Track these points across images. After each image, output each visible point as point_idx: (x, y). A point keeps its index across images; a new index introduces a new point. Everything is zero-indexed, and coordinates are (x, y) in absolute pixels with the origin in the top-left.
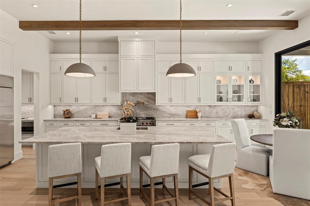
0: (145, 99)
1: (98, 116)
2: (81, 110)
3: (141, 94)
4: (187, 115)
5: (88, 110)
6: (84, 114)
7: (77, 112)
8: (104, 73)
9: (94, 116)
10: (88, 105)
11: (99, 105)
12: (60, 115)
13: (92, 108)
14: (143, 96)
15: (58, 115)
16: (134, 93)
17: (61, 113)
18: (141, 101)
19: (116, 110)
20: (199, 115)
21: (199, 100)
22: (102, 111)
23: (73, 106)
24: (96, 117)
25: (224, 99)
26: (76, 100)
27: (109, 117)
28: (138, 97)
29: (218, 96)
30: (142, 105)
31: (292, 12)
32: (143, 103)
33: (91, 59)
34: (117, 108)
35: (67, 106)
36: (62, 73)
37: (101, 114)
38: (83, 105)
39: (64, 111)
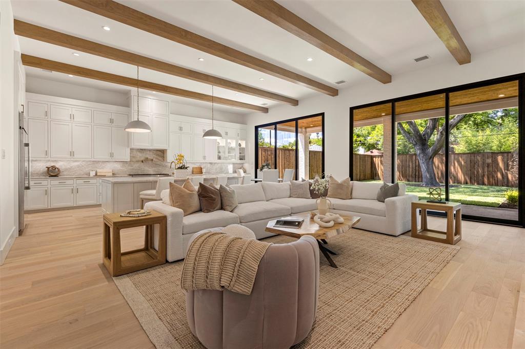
0: (154, 156)
1: (98, 174)
2: (72, 166)
3: (150, 150)
4: (193, 171)
5: (83, 166)
6: (77, 171)
7: (66, 170)
8: (110, 126)
9: (92, 174)
10: (84, 161)
12: (37, 173)
13: (90, 164)
14: (151, 153)
16: (142, 150)
18: (149, 158)
19: (121, 167)
20: (204, 171)
21: (204, 158)
22: (103, 168)
24: (96, 174)
25: (222, 157)
26: (72, 154)
27: (113, 174)
28: (146, 154)
29: (218, 155)
30: (150, 162)
31: (267, 104)
32: (152, 160)
33: (92, 108)
34: (121, 164)
35: (53, 161)
36: (49, 120)
37: (101, 171)
38: (76, 161)
39: (48, 168)
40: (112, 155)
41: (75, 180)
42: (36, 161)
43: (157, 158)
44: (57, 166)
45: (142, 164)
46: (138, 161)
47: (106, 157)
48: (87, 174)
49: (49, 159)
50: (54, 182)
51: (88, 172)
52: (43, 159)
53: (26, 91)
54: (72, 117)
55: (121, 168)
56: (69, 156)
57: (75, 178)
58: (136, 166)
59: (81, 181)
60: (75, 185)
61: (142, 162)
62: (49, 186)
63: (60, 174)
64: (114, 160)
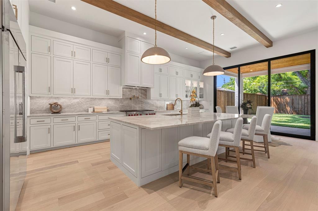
0: (139, 93)
1: (95, 111)
2: (73, 103)
5: (82, 103)
6: (77, 108)
7: (68, 106)
8: (107, 65)
9: (91, 110)
10: (83, 98)
11: (96, 98)
13: (88, 101)
15: (37, 110)
17: (43, 107)
18: (136, 96)
21: (177, 96)
22: (99, 105)
23: (62, 99)
26: (73, 91)
28: (133, 92)
29: (186, 94)
30: (136, 99)
32: (138, 98)
33: (92, 46)
34: (114, 101)
35: (55, 98)
36: (52, 56)
37: (98, 108)
38: (76, 98)
39: (51, 105)
40: (108, 92)
41: (77, 117)
42: (39, 97)
43: (142, 97)
44: (59, 103)
45: (130, 101)
46: (127, 99)
47: (103, 95)
48: (85, 111)
49: (52, 95)
50: (57, 119)
51: (87, 109)
52: (47, 96)
53: (30, 24)
54: (73, 54)
55: (114, 105)
56: (70, 93)
57: (77, 115)
58: (126, 102)
59: (82, 118)
60: (77, 122)
61: (131, 99)
62: (52, 124)
63: (62, 111)
64: (109, 97)
